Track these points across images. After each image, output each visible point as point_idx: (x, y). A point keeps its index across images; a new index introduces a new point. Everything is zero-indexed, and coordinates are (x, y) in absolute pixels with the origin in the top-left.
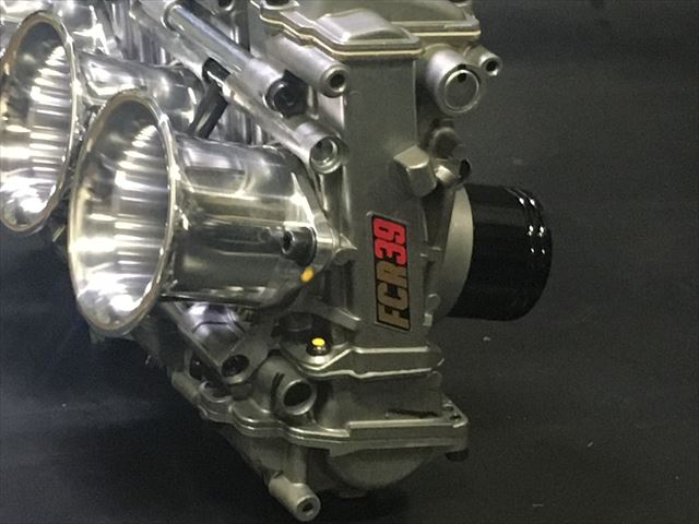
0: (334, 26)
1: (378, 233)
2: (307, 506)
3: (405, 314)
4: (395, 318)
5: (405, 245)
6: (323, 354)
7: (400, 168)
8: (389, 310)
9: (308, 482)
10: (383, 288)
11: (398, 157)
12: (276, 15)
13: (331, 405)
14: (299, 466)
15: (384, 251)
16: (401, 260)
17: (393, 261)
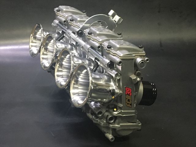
0: (120, 53)
1: (126, 90)
2: (112, 139)
3: (131, 105)
4: (129, 105)
5: (131, 92)
6: (116, 111)
7: (131, 78)
8: (128, 104)
9: (113, 135)
10: (127, 100)
11: (130, 77)
12: (109, 50)
13: (117, 121)
14: (111, 131)
15: (127, 93)
16: (130, 95)
17: (129, 95)
